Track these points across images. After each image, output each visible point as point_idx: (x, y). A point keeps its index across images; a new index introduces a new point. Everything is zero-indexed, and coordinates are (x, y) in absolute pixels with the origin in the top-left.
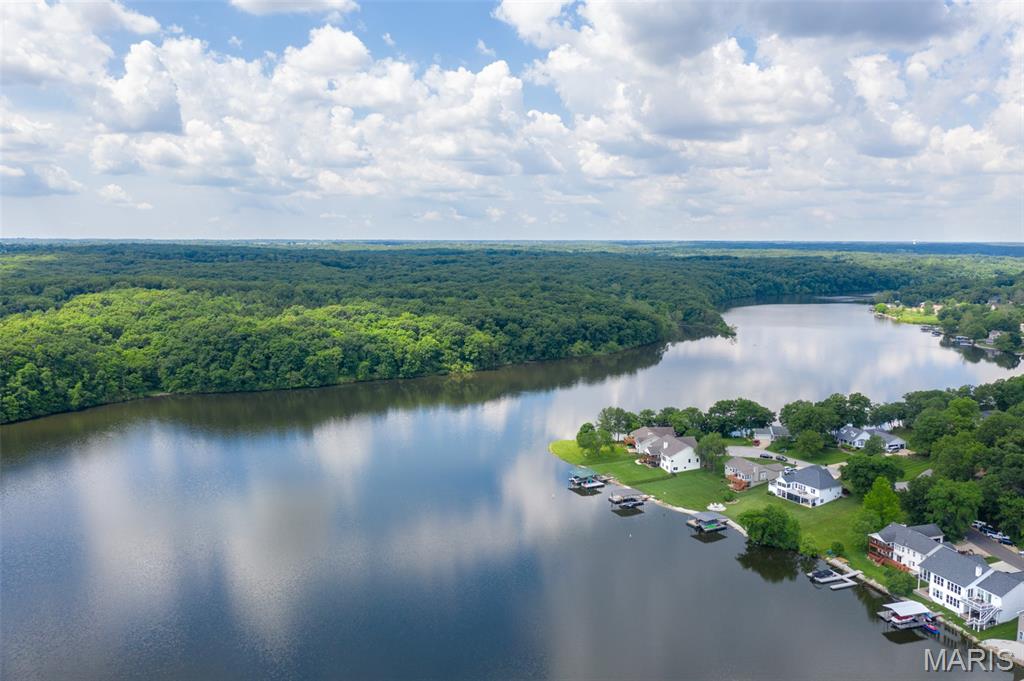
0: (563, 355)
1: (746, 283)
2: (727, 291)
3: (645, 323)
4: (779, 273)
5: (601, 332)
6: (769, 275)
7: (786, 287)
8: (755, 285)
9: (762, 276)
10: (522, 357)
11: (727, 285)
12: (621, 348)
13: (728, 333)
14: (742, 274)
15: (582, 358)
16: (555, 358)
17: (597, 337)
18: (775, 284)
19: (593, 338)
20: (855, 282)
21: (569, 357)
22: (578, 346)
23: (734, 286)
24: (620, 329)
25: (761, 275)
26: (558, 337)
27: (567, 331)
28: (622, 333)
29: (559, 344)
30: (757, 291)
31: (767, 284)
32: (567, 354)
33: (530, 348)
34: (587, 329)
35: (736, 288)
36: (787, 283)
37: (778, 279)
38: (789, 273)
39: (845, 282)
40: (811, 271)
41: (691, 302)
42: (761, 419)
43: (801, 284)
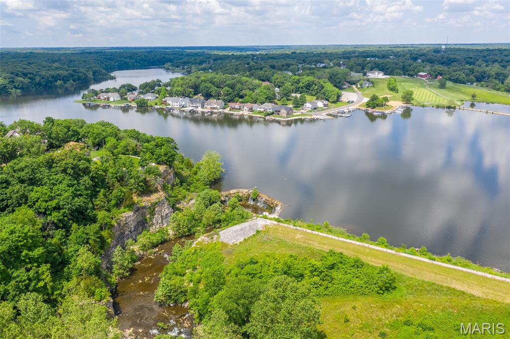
0: (53, 86)
1: (113, 63)
2: (106, 65)
3: (81, 74)
4: (126, 58)
5: (66, 77)
6: (122, 59)
7: (130, 63)
8: (117, 63)
9: (120, 59)
10: (37, 87)
11: (105, 63)
12: (75, 83)
13: (113, 78)
14: (110, 59)
15: (61, 87)
16: (50, 88)
17: (65, 79)
18: (126, 63)
19: (63, 79)
20: (158, 61)
21: (56, 87)
22: (59, 82)
23: (108, 63)
24: (73, 76)
25: (118, 59)
26: (50, 79)
27: (53, 77)
28: (74, 78)
29: (51, 82)
30: (118, 66)
31: (122, 62)
32: (55, 85)
33: (39, 84)
34: (60, 76)
35: (110, 65)
36: (130, 62)
37: (126, 61)
38: (131, 58)
39: (154, 61)
40: (139, 56)
41: (94, 68)
42: (134, 89)
43: (136, 62)
